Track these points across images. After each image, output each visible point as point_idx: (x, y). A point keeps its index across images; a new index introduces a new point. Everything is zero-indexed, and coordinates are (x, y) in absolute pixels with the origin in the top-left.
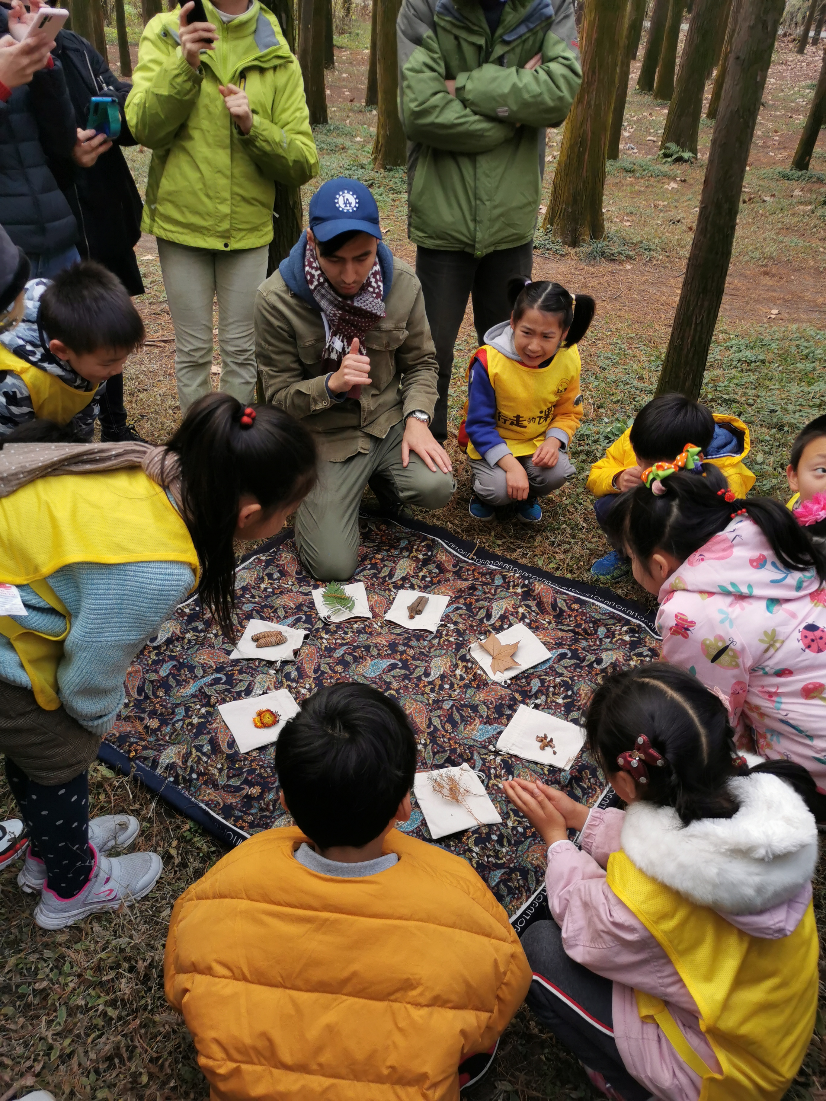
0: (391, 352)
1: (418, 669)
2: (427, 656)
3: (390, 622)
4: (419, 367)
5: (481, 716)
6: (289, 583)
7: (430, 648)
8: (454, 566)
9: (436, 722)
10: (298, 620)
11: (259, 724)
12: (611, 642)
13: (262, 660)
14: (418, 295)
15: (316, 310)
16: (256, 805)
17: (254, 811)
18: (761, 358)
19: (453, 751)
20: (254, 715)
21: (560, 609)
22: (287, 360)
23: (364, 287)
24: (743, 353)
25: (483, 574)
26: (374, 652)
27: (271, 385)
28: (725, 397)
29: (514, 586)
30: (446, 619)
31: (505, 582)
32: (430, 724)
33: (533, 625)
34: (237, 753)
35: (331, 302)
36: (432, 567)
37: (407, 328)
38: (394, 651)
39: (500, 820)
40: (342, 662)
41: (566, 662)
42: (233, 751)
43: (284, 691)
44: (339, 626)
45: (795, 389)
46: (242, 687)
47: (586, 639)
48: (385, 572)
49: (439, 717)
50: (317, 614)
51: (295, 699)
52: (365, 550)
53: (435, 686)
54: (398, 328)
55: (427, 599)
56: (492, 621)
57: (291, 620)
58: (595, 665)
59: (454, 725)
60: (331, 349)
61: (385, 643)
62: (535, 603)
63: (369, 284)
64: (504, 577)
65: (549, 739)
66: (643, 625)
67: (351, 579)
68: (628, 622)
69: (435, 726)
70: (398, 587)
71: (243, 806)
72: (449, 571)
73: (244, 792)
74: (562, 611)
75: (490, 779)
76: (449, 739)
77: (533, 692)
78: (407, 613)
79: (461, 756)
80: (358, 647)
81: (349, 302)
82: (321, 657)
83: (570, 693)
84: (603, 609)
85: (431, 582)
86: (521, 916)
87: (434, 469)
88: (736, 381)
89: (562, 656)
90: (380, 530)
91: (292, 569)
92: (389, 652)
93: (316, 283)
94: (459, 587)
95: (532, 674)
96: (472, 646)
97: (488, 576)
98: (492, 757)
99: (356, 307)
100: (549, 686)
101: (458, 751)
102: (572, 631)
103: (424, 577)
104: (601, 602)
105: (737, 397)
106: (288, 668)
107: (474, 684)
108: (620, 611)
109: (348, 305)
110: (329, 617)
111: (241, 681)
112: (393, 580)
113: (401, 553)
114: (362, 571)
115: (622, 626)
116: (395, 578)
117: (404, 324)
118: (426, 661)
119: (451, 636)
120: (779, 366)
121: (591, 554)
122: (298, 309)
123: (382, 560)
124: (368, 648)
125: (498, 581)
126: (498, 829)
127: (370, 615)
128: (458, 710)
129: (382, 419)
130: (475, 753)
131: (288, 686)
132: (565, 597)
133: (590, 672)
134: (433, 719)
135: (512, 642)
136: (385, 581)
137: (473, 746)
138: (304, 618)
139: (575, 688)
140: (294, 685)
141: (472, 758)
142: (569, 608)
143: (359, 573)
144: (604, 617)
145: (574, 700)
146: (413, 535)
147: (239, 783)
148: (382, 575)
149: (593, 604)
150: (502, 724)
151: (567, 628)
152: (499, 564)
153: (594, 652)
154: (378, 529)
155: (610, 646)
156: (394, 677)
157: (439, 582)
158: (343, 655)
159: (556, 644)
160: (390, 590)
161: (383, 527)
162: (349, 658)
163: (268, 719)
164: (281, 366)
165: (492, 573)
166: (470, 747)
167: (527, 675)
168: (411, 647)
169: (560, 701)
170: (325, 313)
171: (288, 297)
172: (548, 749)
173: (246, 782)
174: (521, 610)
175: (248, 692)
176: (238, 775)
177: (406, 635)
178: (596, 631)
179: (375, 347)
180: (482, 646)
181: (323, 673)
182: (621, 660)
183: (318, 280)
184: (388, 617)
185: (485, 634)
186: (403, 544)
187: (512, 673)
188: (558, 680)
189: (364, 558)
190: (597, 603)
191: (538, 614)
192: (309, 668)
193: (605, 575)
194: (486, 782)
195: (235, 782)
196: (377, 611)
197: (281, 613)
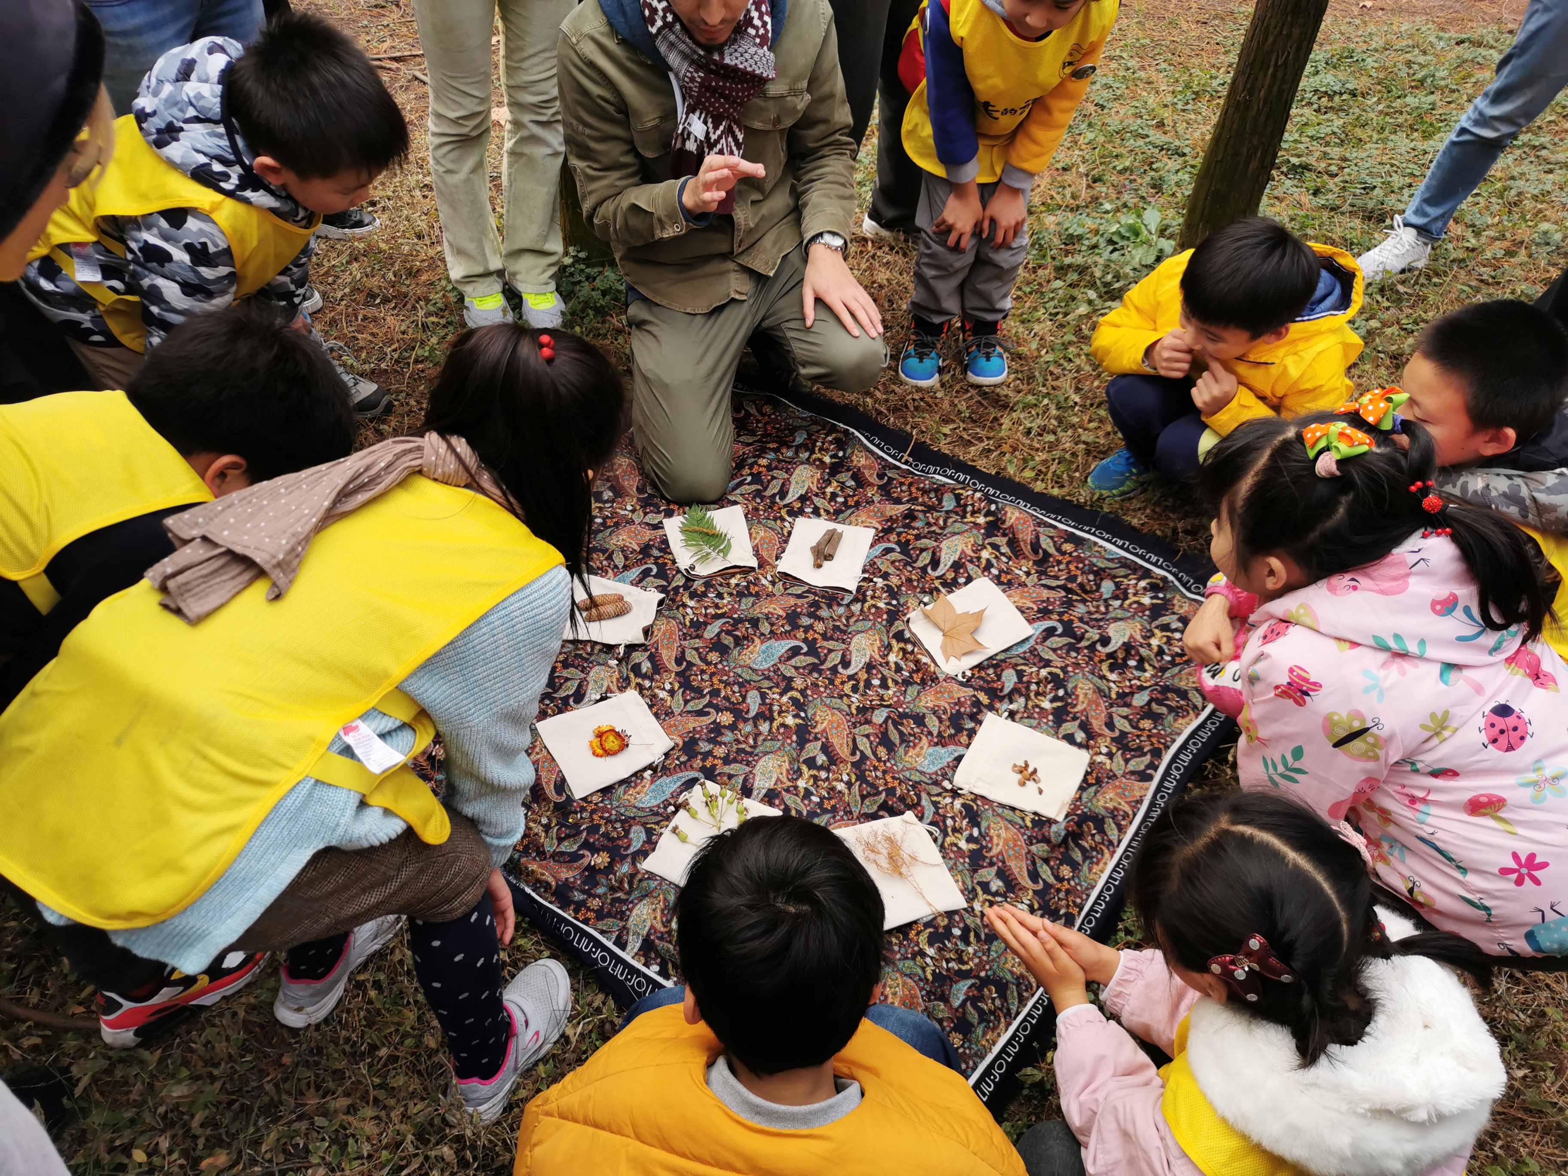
0: (782, 131)
1: (833, 655)
2: (844, 632)
3: (786, 575)
4: (825, 151)
5: (930, 733)
6: (628, 507)
7: (848, 619)
8: (880, 476)
9: (864, 745)
10: (646, 573)
11: (600, 751)
12: (1121, 606)
13: (596, 643)
14: (828, 31)
15: (662, 68)
16: (604, 881)
17: (600, 890)
18: (1350, 86)
19: (891, 792)
20: (591, 737)
21: (1045, 551)
22: (615, 151)
23: (740, 28)
24: (1321, 75)
25: (925, 492)
26: (765, 628)
27: (590, 193)
28: (1295, 161)
29: (973, 513)
30: (871, 569)
31: (958, 505)
32: (855, 749)
33: (1004, 579)
34: (570, 800)
35: (685, 56)
36: (845, 477)
37: (809, 90)
38: (795, 626)
39: (965, 905)
40: (717, 646)
41: (1056, 641)
42: (564, 798)
43: (632, 694)
44: (709, 582)
45: (1402, 143)
46: (570, 689)
47: (1084, 601)
48: (774, 488)
49: (867, 736)
50: (674, 562)
51: (651, 707)
52: (742, 450)
53: (858, 682)
54: (794, 92)
55: (841, 534)
56: (940, 572)
57: (635, 573)
58: (1099, 647)
59: (890, 747)
60: (686, 135)
61: (781, 613)
62: (1005, 540)
63: (749, 22)
64: (958, 497)
65: (1030, 770)
66: (1171, 577)
67: (721, 501)
68: (1147, 574)
69: (862, 752)
70: (795, 513)
71: (584, 883)
72: (871, 485)
73: (585, 862)
74: (1047, 554)
75: (946, 834)
76: (885, 772)
77: (1006, 691)
78: (810, 558)
79: (902, 799)
80: (740, 621)
81: (716, 57)
82: (685, 637)
83: (1061, 693)
84: (1110, 553)
85: (845, 503)
86: (998, 1057)
87: (856, 331)
88: (1311, 131)
89: (1050, 632)
90: (763, 415)
91: (631, 483)
92: (788, 628)
93: (659, 23)
94: (888, 514)
95: (1004, 661)
96: (911, 615)
97: (932, 495)
98: (948, 800)
99: (727, 66)
100: (1029, 683)
101: (898, 793)
102: (1064, 588)
103: (834, 495)
104: (1108, 540)
105: (1311, 160)
106: (639, 657)
107: (917, 678)
108: (1136, 555)
109: (715, 63)
110: (693, 568)
111: (567, 679)
112: (787, 501)
113: (796, 454)
114: (741, 484)
115: (1139, 579)
116: (789, 499)
117: (805, 84)
118: (844, 641)
119: (880, 598)
120: (1379, 102)
121: (1088, 452)
122: (629, 65)
123: (769, 468)
124: (755, 623)
125: (949, 503)
126: (962, 919)
127: (754, 563)
128: (896, 724)
129: (768, 241)
130: (924, 795)
131: (638, 684)
132: (1052, 532)
133: (1091, 659)
134: (859, 739)
135: (974, 610)
136: (774, 503)
137: (919, 783)
138: (655, 570)
139: (1070, 686)
140: (647, 683)
141: (919, 803)
142: (1059, 550)
143: (734, 489)
144: (1111, 565)
145: (1067, 704)
146: (815, 423)
147: (575, 847)
148: (768, 493)
149: (1096, 544)
150: (961, 744)
151: (1054, 583)
152: (949, 472)
153: (1096, 623)
154: (760, 411)
155: (1120, 613)
156: (797, 668)
157: (857, 504)
158: (718, 635)
159: (1039, 611)
160: (783, 520)
161: (767, 409)
162: (728, 640)
163: (612, 743)
164: (606, 161)
165: (939, 490)
166: (916, 785)
167: (996, 663)
168: (820, 619)
169: (1046, 705)
170: (677, 75)
171: (611, 44)
172: (1030, 784)
173: (586, 845)
174: (985, 554)
175: (579, 697)
176: (574, 836)
177: (812, 597)
178: (1098, 586)
179: (757, 125)
180: (926, 616)
181: (690, 665)
182: (1138, 637)
183: (664, 18)
184: (783, 566)
185: (931, 593)
186: (800, 438)
187: (975, 660)
188: (1044, 672)
189: (740, 464)
190: (1101, 542)
191: (1009, 558)
192: (668, 656)
193: (1110, 489)
194: (940, 841)
195: (568, 847)
196: (765, 554)
197: (619, 560)
